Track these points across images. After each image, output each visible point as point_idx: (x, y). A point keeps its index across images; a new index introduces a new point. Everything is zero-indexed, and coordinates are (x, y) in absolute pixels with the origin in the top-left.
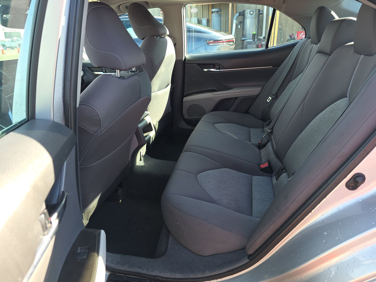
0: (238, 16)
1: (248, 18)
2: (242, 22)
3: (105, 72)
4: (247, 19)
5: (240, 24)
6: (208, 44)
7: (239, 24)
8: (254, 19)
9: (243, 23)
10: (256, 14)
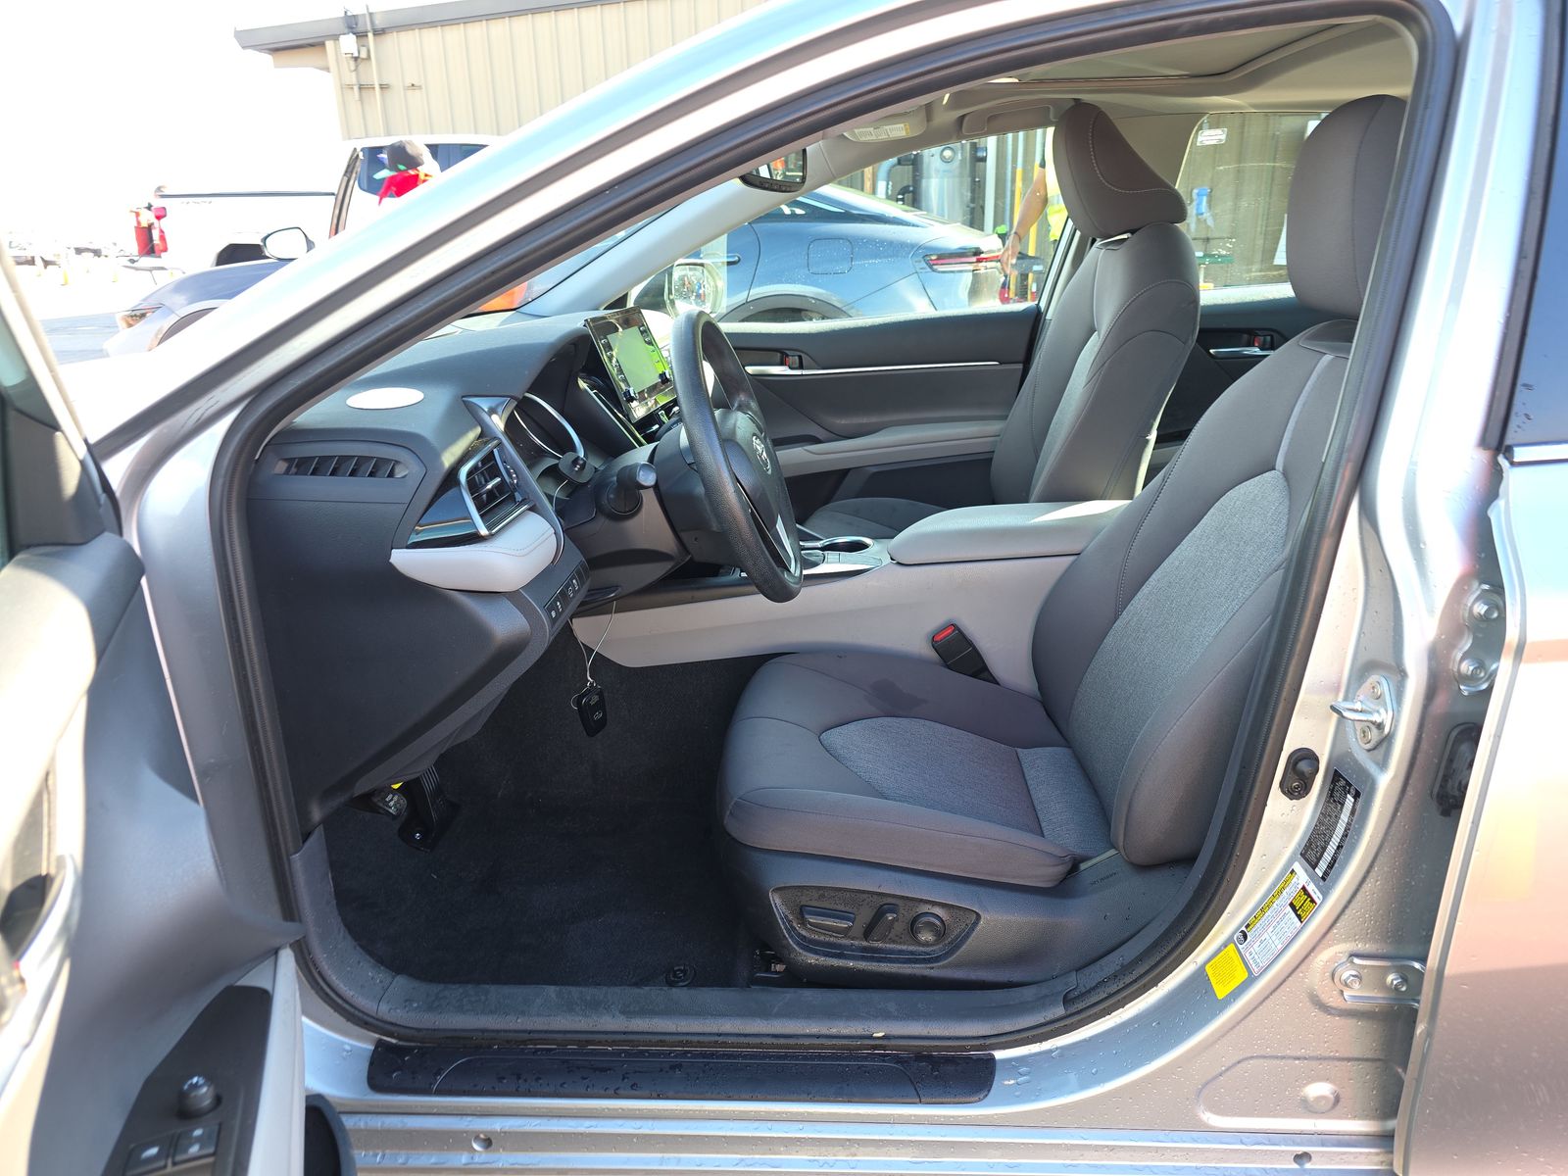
0: (894, 166)
1: (933, 173)
2: (911, 189)
3: (797, 365)
4: (929, 177)
5: (903, 195)
6: (931, 267)
7: (900, 197)
8: (957, 180)
9: (912, 192)
10: (963, 161)
